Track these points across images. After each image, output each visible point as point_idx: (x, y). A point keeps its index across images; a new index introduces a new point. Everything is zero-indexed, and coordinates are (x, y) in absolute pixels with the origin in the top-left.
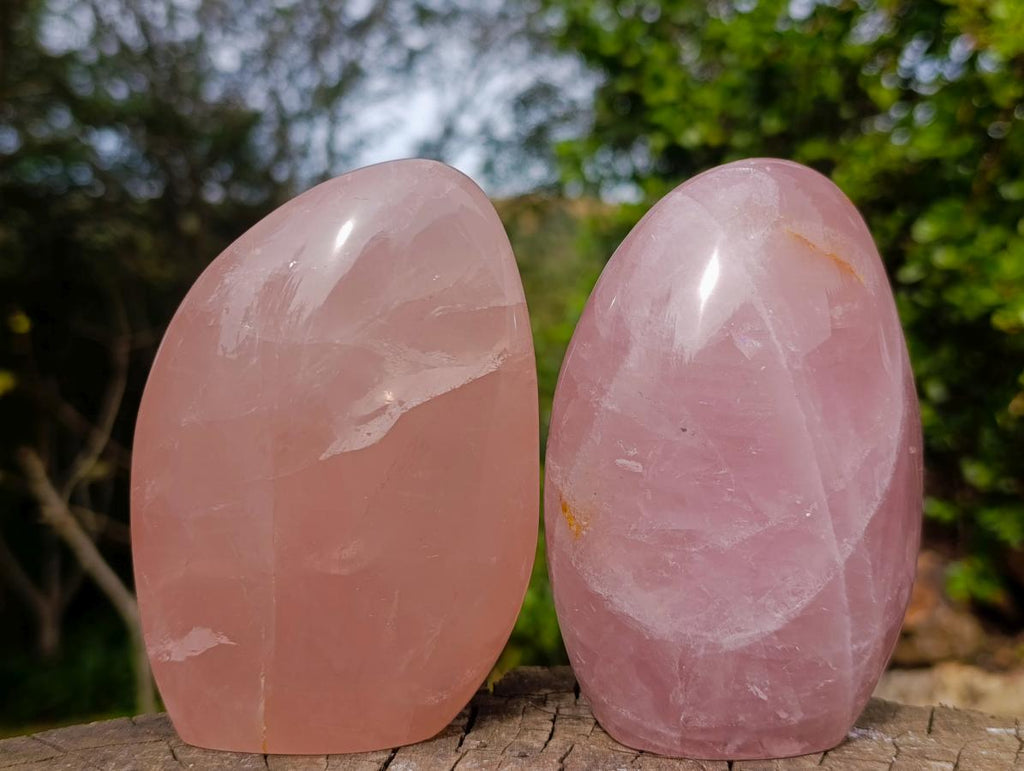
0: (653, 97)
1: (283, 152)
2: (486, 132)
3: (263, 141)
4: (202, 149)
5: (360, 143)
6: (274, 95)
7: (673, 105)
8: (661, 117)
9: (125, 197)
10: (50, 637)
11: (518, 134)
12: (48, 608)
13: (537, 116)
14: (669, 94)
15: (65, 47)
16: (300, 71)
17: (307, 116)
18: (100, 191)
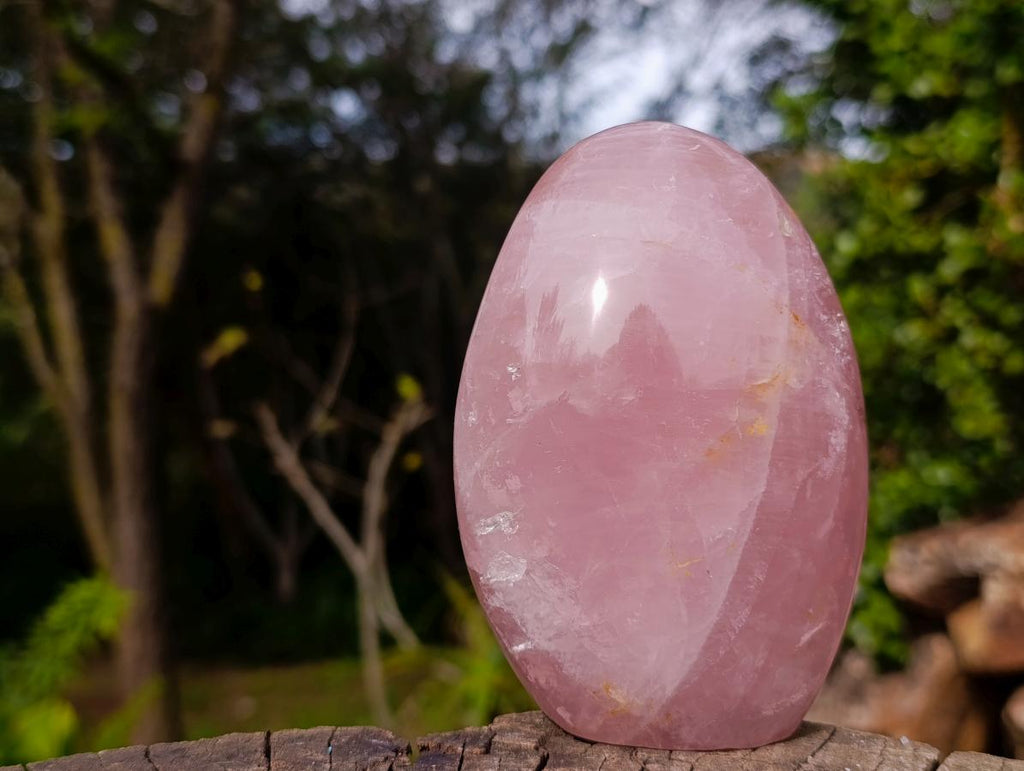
0: (878, 46)
1: (515, 112)
2: (718, 88)
3: (495, 102)
4: (435, 110)
5: (589, 103)
6: (504, 55)
7: (902, 54)
8: (888, 67)
9: (361, 160)
10: (286, 581)
11: (751, 90)
12: (285, 554)
13: (770, 72)
14: (896, 42)
15: (304, 12)
16: (533, 30)
17: (537, 75)
18: (337, 153)
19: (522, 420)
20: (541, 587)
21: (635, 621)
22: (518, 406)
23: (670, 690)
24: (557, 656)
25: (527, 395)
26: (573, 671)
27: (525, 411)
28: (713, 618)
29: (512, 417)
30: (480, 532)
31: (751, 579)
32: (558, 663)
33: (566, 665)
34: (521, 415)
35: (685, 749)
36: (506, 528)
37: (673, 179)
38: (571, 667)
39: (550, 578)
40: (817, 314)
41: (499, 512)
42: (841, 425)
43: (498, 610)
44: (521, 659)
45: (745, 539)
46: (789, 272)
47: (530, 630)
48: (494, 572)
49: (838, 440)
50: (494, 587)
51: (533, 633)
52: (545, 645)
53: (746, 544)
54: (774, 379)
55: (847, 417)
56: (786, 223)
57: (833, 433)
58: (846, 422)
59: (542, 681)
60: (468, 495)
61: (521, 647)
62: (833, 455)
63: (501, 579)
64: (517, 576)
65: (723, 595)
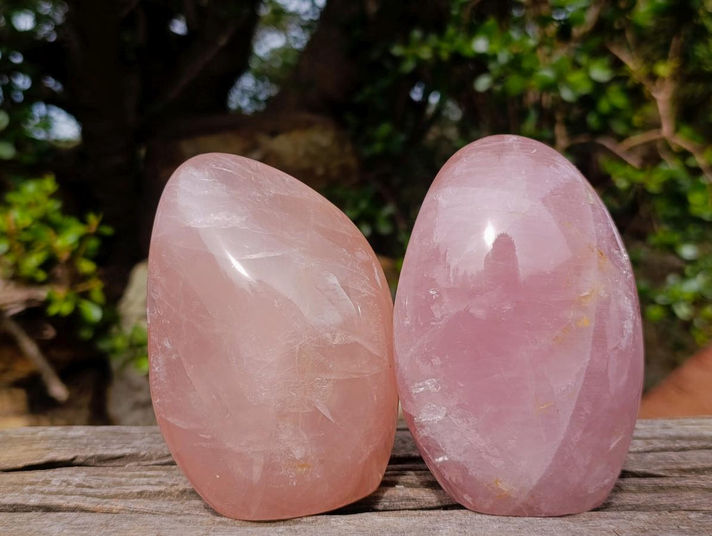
19: (441, 323)
20: (456, 423)
21: (513, 441)
22: (438, 315)
23: (535, 482)
24: (465, 465)
25: (442, 308)
26: (474, 473)
27: (442, 317)
28: (561, 437)
29: (434, 321)
30: (414, 392)
31: (582, 413)
32: (466, 468)
33: (471, 470)
34: (440, 320)
35: (543, 515)
36: (432, 388)
37: (523, 172)
38: (473, 470)
39: (460, 418)
40: (612, 250)
41: (427, 379)
42: (629, 317)
43: (427, 438)
44: (441, 466)
45: (579, 390)
46: (595, 225)
47: (448, 450)
48: (424, 415)
49: (628, 326)
50: (424, 424)
51: (450, 451)
52: (457, 458)
53: (580, 392)
54: (592, 292)
55: (632, 311)
56: (590, 195)
57: (625, 322)
58: (631, 315)
59: (454, 479)
60: (406, 368)
61: (441, 459)
62: (626, 335)
63: (429, 419)
64: (440, 417)
65: (566, 424)
